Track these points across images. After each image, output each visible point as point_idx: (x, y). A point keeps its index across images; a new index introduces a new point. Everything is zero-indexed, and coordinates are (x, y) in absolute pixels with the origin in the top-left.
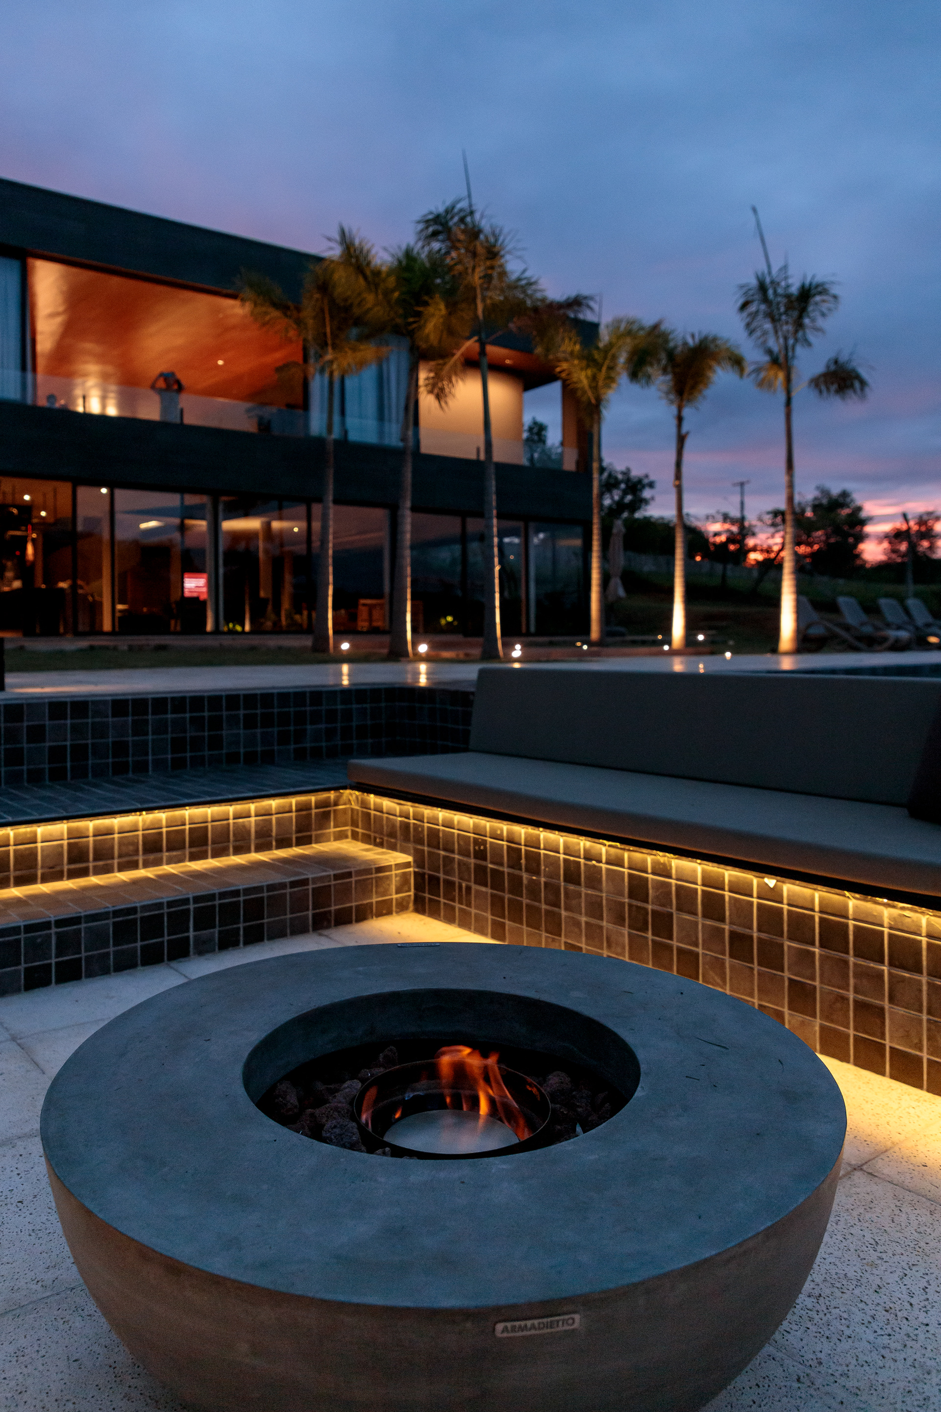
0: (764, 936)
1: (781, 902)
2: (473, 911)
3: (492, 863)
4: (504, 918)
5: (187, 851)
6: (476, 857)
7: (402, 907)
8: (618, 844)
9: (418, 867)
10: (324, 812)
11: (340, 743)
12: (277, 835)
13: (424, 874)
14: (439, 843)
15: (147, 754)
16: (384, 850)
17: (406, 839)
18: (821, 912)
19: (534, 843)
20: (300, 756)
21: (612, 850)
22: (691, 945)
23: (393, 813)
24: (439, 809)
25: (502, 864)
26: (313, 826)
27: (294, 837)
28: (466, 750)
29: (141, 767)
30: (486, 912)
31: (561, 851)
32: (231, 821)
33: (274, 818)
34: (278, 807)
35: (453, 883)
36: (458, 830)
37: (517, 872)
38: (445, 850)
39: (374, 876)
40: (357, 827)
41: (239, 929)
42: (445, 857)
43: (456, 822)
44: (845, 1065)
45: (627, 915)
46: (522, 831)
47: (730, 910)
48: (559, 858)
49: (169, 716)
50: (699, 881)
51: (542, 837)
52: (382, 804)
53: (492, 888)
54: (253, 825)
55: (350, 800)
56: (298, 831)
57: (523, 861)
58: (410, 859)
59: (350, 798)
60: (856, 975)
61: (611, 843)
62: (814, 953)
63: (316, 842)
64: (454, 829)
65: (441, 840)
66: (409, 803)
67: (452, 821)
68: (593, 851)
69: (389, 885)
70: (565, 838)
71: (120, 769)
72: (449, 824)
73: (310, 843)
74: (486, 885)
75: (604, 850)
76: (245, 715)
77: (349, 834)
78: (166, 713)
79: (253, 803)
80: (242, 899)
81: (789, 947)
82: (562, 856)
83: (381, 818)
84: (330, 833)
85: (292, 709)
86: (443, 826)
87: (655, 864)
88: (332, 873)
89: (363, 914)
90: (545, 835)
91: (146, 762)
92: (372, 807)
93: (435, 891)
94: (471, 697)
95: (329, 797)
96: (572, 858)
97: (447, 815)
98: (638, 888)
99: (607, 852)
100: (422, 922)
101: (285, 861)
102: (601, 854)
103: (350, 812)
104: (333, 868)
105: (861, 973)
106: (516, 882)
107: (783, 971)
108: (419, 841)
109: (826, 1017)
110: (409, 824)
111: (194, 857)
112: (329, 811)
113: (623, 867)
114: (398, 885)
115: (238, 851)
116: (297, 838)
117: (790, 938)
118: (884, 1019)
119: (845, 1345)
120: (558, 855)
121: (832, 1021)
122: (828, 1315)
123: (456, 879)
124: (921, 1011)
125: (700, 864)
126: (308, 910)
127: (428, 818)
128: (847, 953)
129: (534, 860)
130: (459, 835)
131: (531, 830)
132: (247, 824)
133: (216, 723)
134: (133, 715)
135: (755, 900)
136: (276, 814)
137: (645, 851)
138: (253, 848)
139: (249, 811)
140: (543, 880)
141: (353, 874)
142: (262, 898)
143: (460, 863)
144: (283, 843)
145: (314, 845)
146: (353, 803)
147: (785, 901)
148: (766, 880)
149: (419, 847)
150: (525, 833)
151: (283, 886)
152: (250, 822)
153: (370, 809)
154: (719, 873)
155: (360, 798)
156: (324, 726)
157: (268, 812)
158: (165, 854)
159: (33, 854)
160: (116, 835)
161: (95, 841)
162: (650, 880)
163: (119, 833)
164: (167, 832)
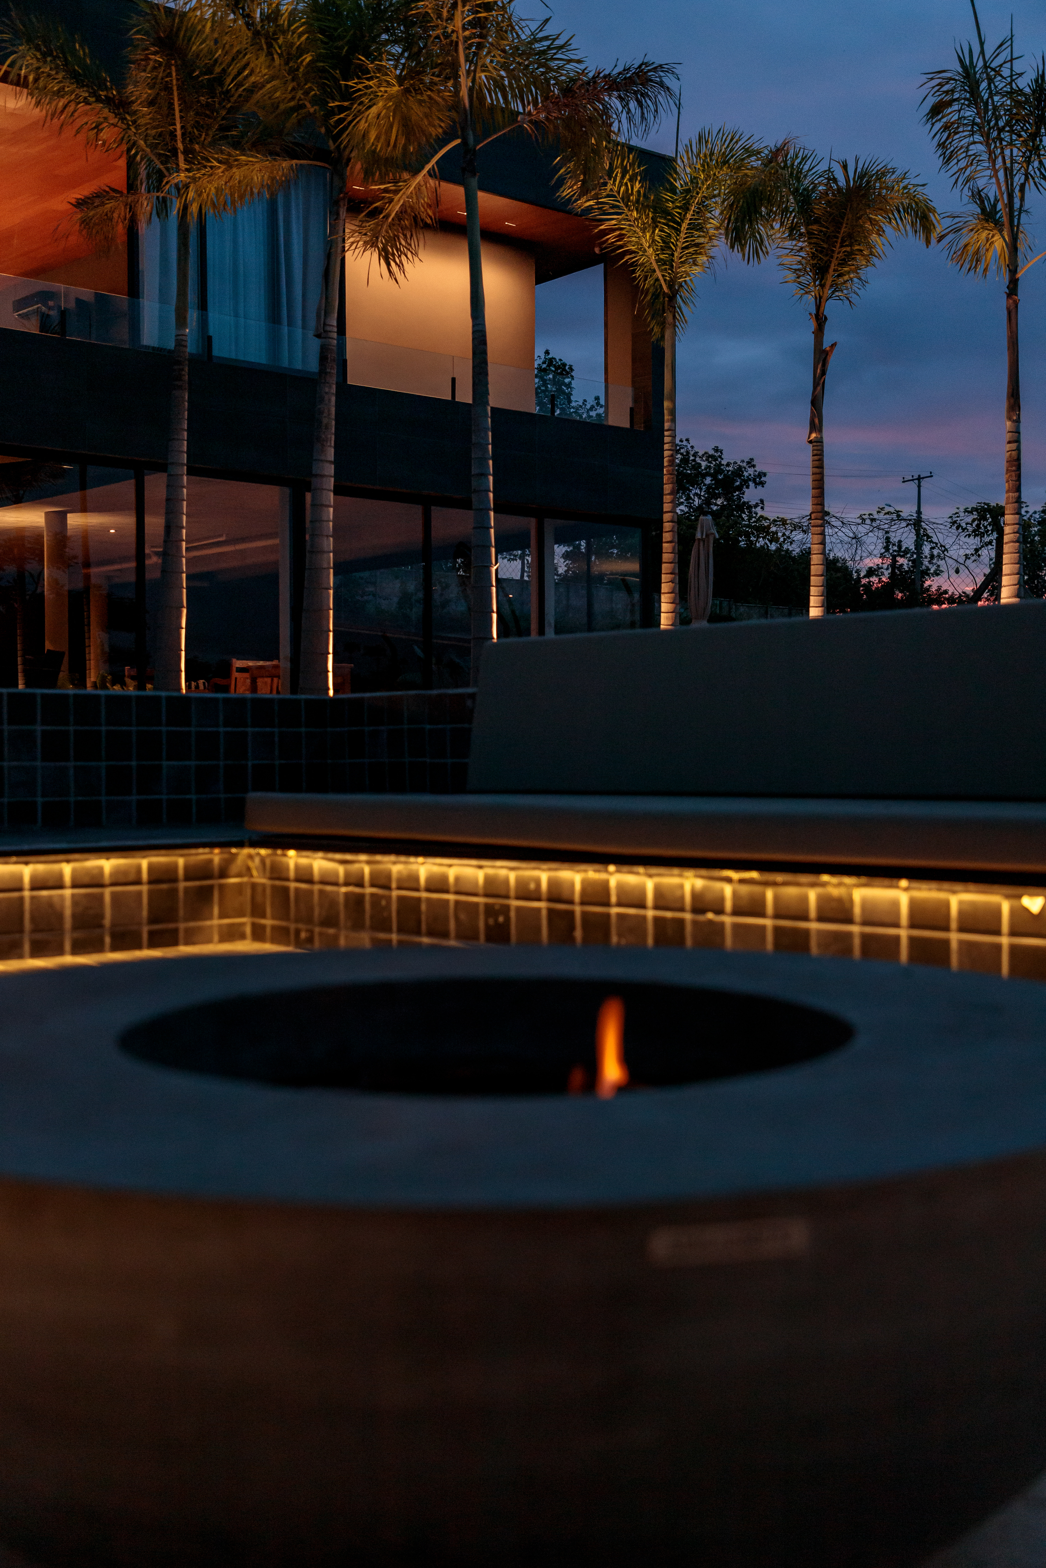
8: (754, 875)
10: (201, 888)
12: (113, 925)
14: (419, 922)
17: (358, 923)
19: (597, 894)
21: (744, 889)
23: (333, 880)
24: (421, 860)
26: (181, 913)
27: (145, 930)
31: (650, 903)
32: (27, 894)
33: (107, 892)
34: (116, 872)
36: (457, 893)
38: (430, 933)
40: (264, 916)
43: (451, 879)
46: (576, 877)
48: (644, 918)
50: (905, 922)
51: (613, 882)
52: (310, 866)
54: (68, 903)
55: (249, 869)
56: (152, 920)
59: (250, 864)
61: (741, 875)
63: (185, 941)
64: (447, 891)
65: (423, 918)
66: (363, 857)
67: (444, 878)
68: (708, 894)
70: (657, 880)
72: (438, 885)
73: (175, 943)
75: (728, 890)
76: (44, 732)
77: (248, 930)
79: (68, 861)
83: (311, 892)
84: (211, 927)
86: (428, 890)
87: (823, 901)
90: (618, 878)
92: (292, 874)
95: (210, 861)
99: (732, 891)
102: (723, 899)
103: (248, 892)
110: (362, 896)
112: (211, 888)
113: (763, 916)
116: (151, 934)
120: (642, 912)
125: (906, 889)
127: (399, 880)
129: (598, 929)
130: (456, 902)
131: (592, 874)
132: (56, 900)
135: (1005, 941)
136: (113, 884)
137: (804, 879)
138: (68, 946)
139: (61, 875)
144: (125, 940)
145: (182, 944)
146: (255, 873)
148: (1026, 900)
150: (581, 880)
152: (62, 897)
153: (287, 879)
154: (939, 899)
155: (268, 862)
156: (193, 763)
157: (95, 881)
162: (813, 933)
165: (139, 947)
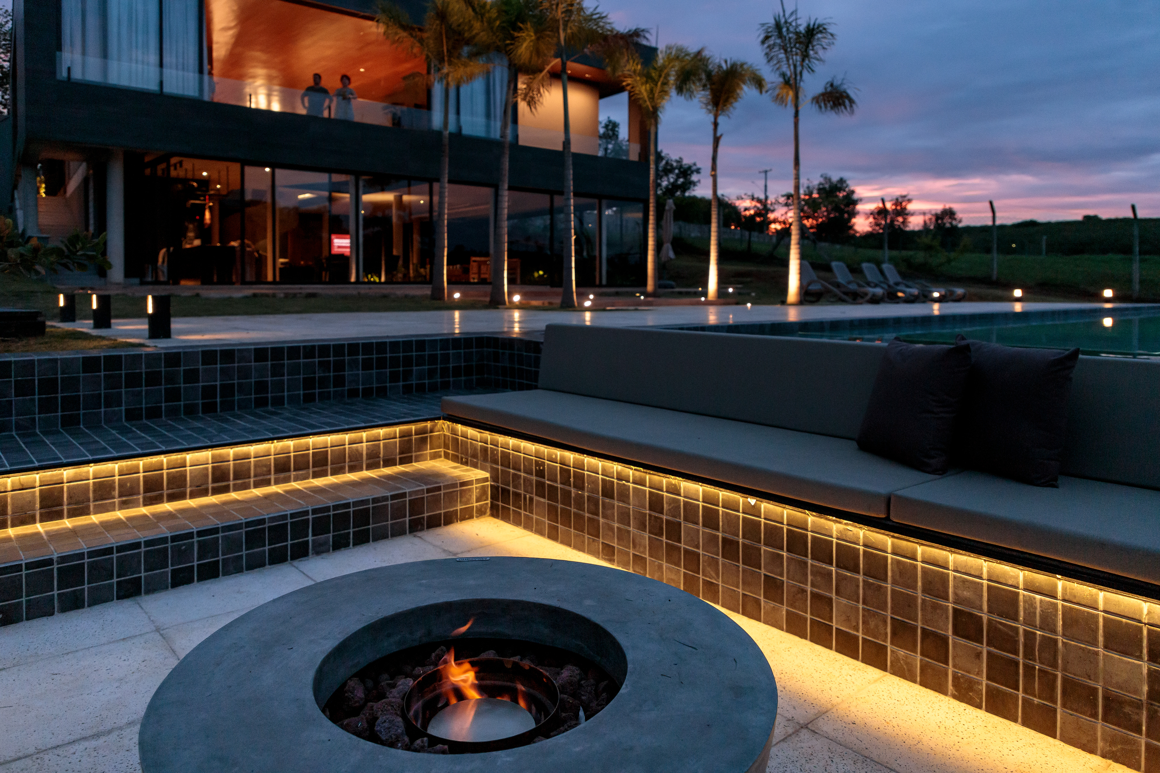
0: (747, 542)
1: (760, 517)
2: (534, 516)
3: (548, 480)
4: (557, 523)
5: (311, 471)
6: (536, 476)
7: (481, 513)
8: (642, 469)
9: (494, 481)
10: (422, 438)
11: (439, 380)
12: (384, 457)
13: (498, 487)
14: (510, 463)
15: (283, 392)
16: (468, 468)
17: (485, 460)
18: (788, 525)
19: (579, 466)
20: (408, 390)
21: (637, 474)
22: (694, 547)
23: (475, 439)
24: (509, 438)
25: (556, 482)
26: (413, 449)
27: (398, 457)
28: (536, 388)
29: (279, 402)
30: (545, 518)
31: (600, 473)
32: (347, 446)
33: (382, 443)
34: (385, 435)
35: (520, 495)
36: (524, 454)
37: (567, 488)
38: (514, 469)
39: (458, 489)
40: (449, 449)
41: (349, 533)
42: (514, 474)
43: (522, 448)
44: (803, 641)
45: (647, 523)
46: (571, 456)
47: (723, 521)
48: (598, 478)
49: (302, 361)
50: (701, 500)
51: (586, 462)
52: (467, 432)
53: (548, 500)
54: (365, 448)
55: (443, 428)
56: (400, 453)
57: (572, 480)
58: (487, 475)
59: (443, 426)
60: (812, 573)
61: (636, 468)
62: (783, 555)
63: (416, 462)
64: (520, 452)
65: (511, 461)
66: (487, 433)
67: (519, 447)
68: (623, 474)
69: (471, 496)
70: (603, 463)
71: (261, 403)
72: (517, 450)
73: (412, 462)
74: (544, 497)
75: (631, 472)
76: (363, 359)
77: (443, 454)
78: (299, 358)
79: (364, 432)
80: (351, 510)
81: (765, 550)
82: (600, 477)
83: (467, 442)
84: (426, 454)
85: (401, 355)
86: (513, 450)
87: (669, 485)
88: (425, 487)
89: (449, 519)
90: (588, 460)
91: (282, 398)
92: (460, 434)
93: (506, 501)
94: (541, 346)
95: (427, 426)
96: (608, 479)
97: (515, 442)
98: (656, 503)
99: (633, 474)
100: (496, 525)
101: (389, 477)
102: (629, 476)
103: (443, 438)
104: (426, 484)
105: (817, 572)
106: (567, 494)
107: (760, 569)
108: (495, 462)
109: (791, 604)
110: (487, 447)
111: (316, 475)
112: (426, 437)
113: (645, 486)
114: (478, 495)
115: (353, 469)
116: (400, 458)
117: (766, 544)
118: (832, 607)
120: (597, 476)
121: (795, 608)
123: (522, 492)
124: (858, 602)
125: (701, 486)
126: (405, 517)
127: (501, 444)
128: (807, 556)
129: (580, 479)
130: (524, 457)
131: (578, 456)
132: (359, 448)
133: (339, 366)
134: (272, 360)
135: (741, 515)
136: (384, 440)
137: (661, 475)
138: (364, 468)
139: (362, 438)
140: (586, 494)
141: (442, 488)
142: (369, 508)
143: (525, 479)
144: (389, 462)
145: (414, 464)
146: (445, 431)
147: (762, 516)
148: (749, 500)
149: (495, 466)
150: (574, 458)
151: (385, 499)
152: (362, 446)
153: (458, 436)
154: (714, 493)
155: (450, 427)
156: (427, 367)
157: (376, 439)
158: (293, 474)
159: (183, 475)
160: (252, 460)
161: (234, 465)
162: (665, 497)
163: (254, 458)
164: (294, 456)
165: (395, 465)
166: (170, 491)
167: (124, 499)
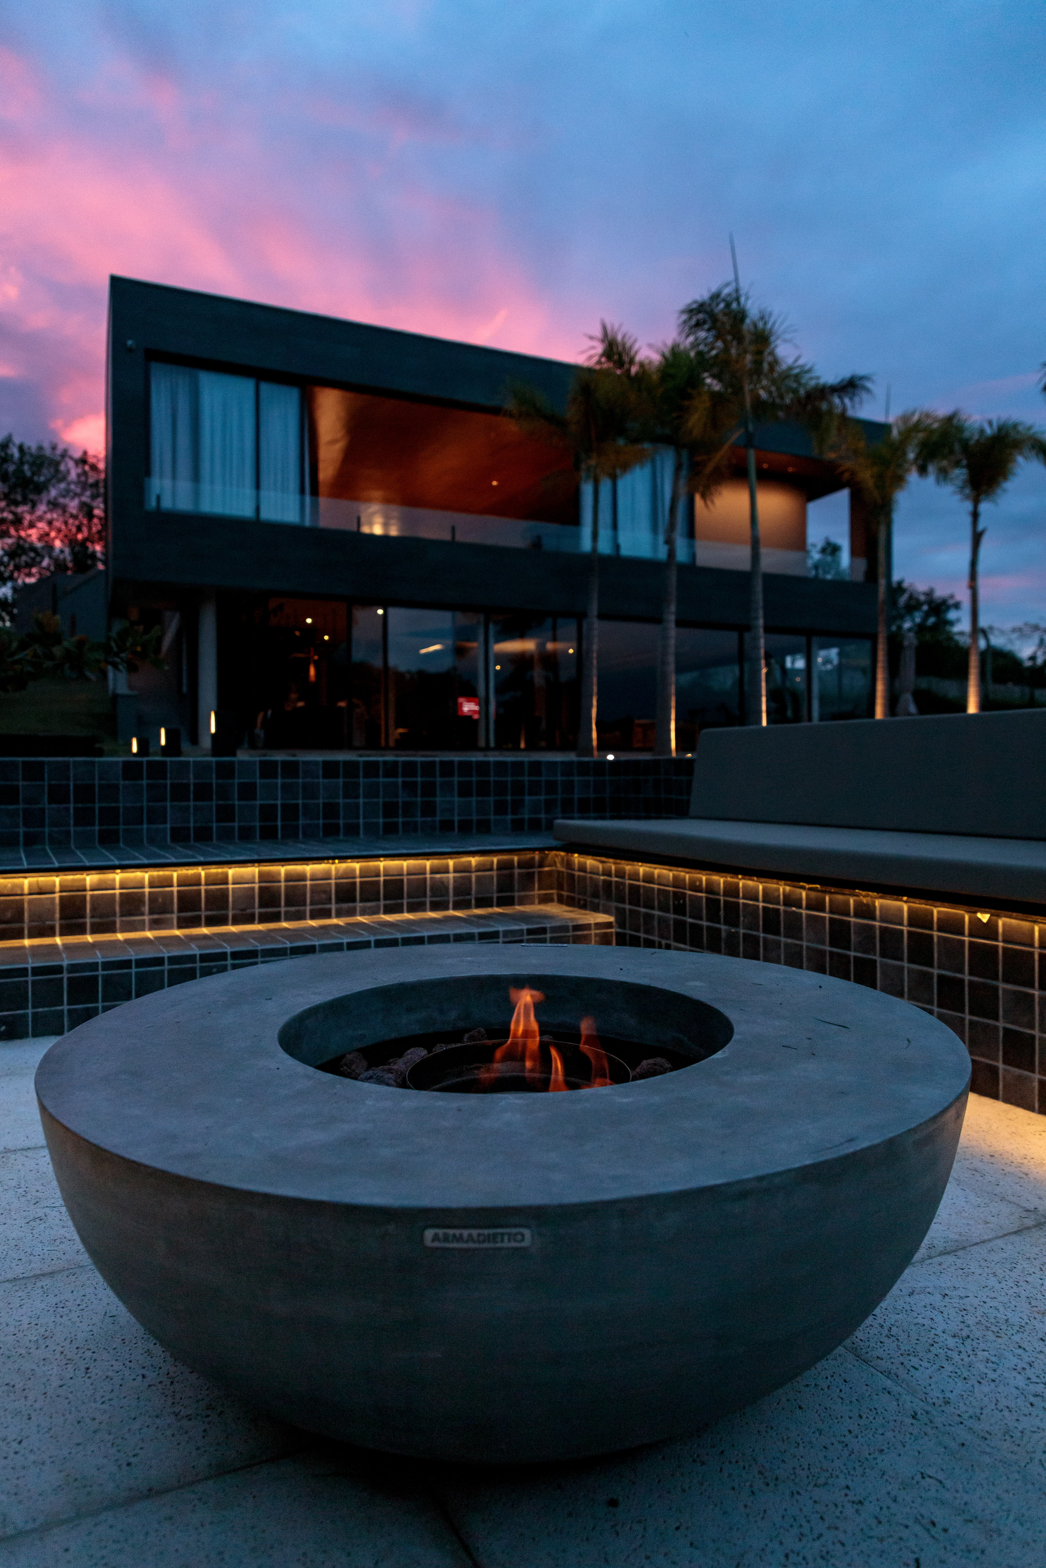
0: (976, 979)
1: (996, 939)
3: (690, 917)
5: (382, 903)
6: (675, 912)
8: (818, 886)
9: (620, 927)
10: (528, 873)
12: (476, 893)
13: (625, 934)
14: (640, 900)
15: (359, 818)
16: (587, 911)
17: (609, 897)
18: (1041, 946)
19: (732, 891)
20: (518, 825)
21: (813, 894)
23: (597, 871)
24: (640, 864)
25: (700, 918)
26: (516, 888)
27: (495, 895)
28: (686, 818)
29: (352, 831)
31: (761, 898)
32: (428, 876)
34: (479, 865)
36: (659, 884)
37: (715, 925)
38: (645, 907)
39: (571, 934)
40: (563, 889)
42: (646, 915)
43: (656, 876)
45: (828, 965)
46: (721, 880)
47: (939, 951)
48: (758, 906)
49: (381, 780)
50: (906, 921)
51: (741, 885)
52: (585, 863)
53: (691, 945)
54: (451, 881)
55: (555, 862)
56: (498, 891)
57: (722, 913)
58: (611, 919)
59: (557, 860)
61: (811, 886)
62: (1034, 994)
63: (519, 904)
64: (654, 883)
65: (642, 897)
66: (611, 860)
67: (652, 874)
68: (793, 896)
70: (764, 884)
71: (331, 831)
72: (649, 879)
73: (513, 904)
74: (685, 942)
75: (804, 893)
76: (459, 781)
77: (555, 897)
78: (378, 776)
79: (451, 858)
81: (1004, 990)
82: (761, 905)
83: (585, 878)
84: (533, 896)
85: (509, 779)
86: (644, 881)
87: (858, 905)
88: (524, 927)
90: (742, 883)
91: (357, 826)
92: (576, 867)
95: (533, 858)
97: (648, 869)
98: (839, 933)
99: (807, 895)
101: (481, 917)
102: (801, 899)
103: (555, 875)
104: (526, 923)
106: (714, 934)
107: (997, 1019)
110: (611, 882)
111: (388, 910)
112: (534, 873)
113: (823, 911)
115: (435, 907)
116: (498, 898)
117: (1006, 980)
119: (986, 1388)
120: (756, 903)
122: (972, 1357)
123: (656, 938)
125: (906, 902)
127: (630, 875)
129: (733, 911)
130: (659, 889)
131: (730, 879)
132: (445, 880)
133: (429, 789)
134: (344, 777)
135: (966, 939)
136: (477, 871)
137: (847, 891)
138: (451, 905)
139: (447, 866)
140: (741, 931)
141: (548, 931)
143: (660, 918)
144: (483, 902)
145: (516, 905)
146: (558, 865)
147: (1000, 938)
148: (979, 915)
149: (621, 905)
150: (725, 882)
151: (471, 936)
152: (448, 878)
153: (574, 870)
154: (926, 910)
155: (565, 858)
157: (466, 869)
158: (359, 905)
159: (224, 894)
160: (308, 883)
161: (286, 887)
162: (852, 924)
163: (311, 880)
164: (361, 882)
165: (491, 906)
166: (209, 913)
167: (155, 916)
